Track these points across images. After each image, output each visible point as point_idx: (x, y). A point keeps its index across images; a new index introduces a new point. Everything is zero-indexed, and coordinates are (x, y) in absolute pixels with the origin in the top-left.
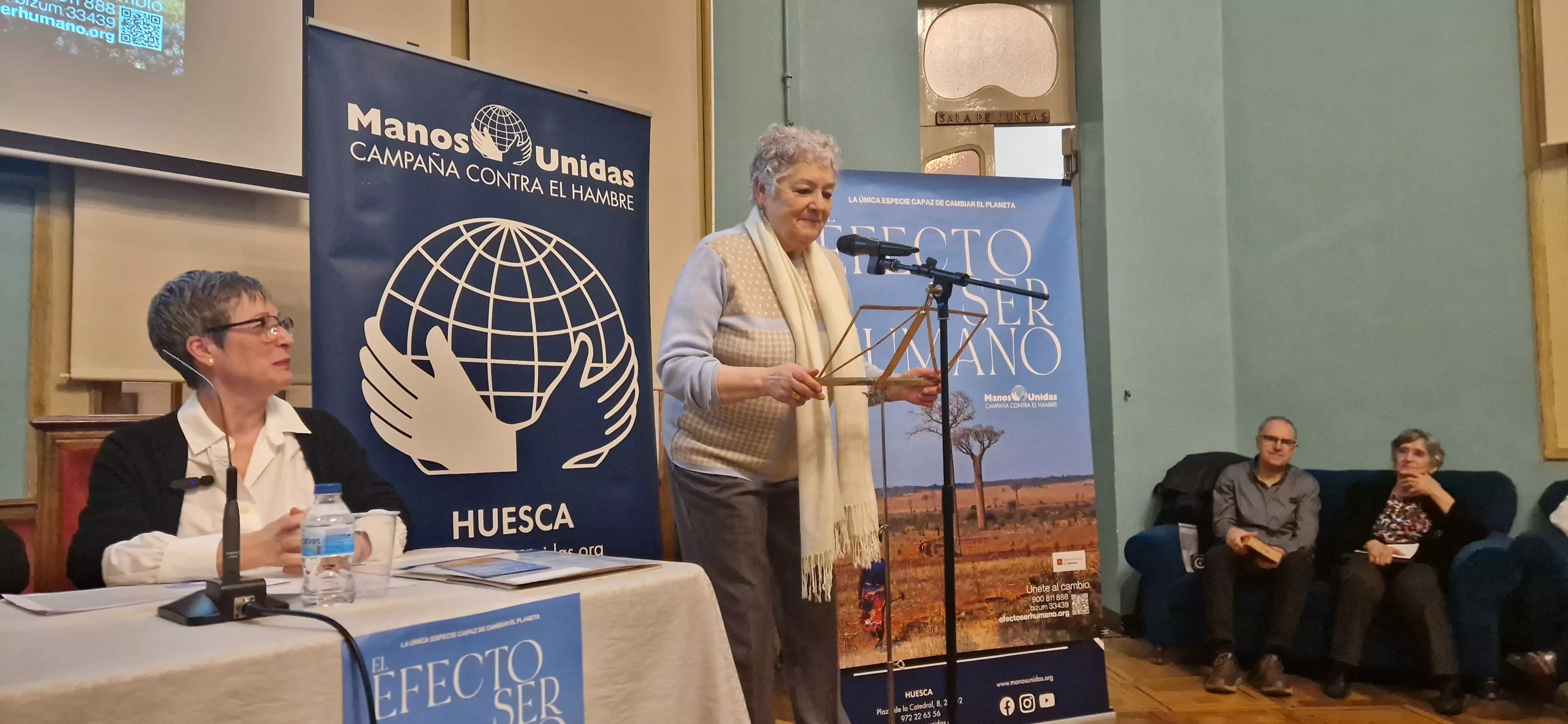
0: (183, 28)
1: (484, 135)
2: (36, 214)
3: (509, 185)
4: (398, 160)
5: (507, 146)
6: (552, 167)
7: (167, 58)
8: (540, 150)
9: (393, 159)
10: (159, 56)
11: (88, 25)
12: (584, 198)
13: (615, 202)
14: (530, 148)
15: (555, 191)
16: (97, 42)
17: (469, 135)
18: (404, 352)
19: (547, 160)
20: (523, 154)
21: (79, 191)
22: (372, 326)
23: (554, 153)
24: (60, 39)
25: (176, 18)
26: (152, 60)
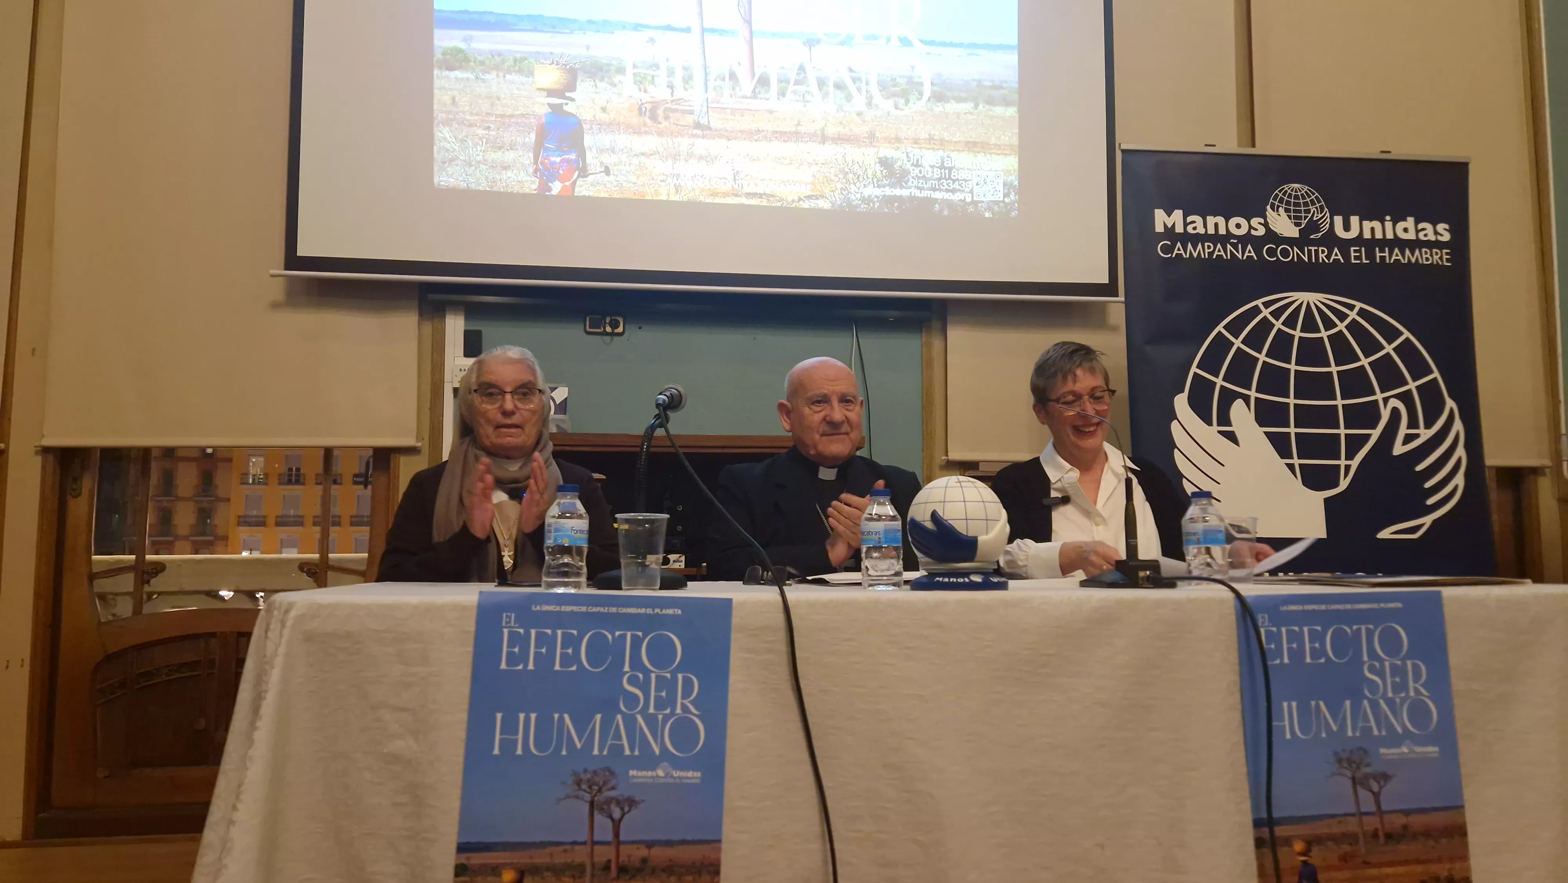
0: (1017, 178)
1: (1279, 215)
2: (924, 339)
3: (1306, 259)
4: (1199, 252)
5: (1303, 221)
6: (1353, 234)
7: (1006, 204)
8: (1338, 220)
9: (1195, 251)
10: (1001, 204)
11: (954, 191)
12: (1390, 259)
13: (1427, 259)
14: (1328, 220)
15: (1356, 258)
16: (960, 202)
17: (1265, 218)
18: (1210, 423)
19: (1347, 227)
20: (1321, 226)
21: (949, 318)
22: (1181, 402)
23: (1354, 220)
24: (937, 206)
25: (1012, 171)
26: (996, 208)
